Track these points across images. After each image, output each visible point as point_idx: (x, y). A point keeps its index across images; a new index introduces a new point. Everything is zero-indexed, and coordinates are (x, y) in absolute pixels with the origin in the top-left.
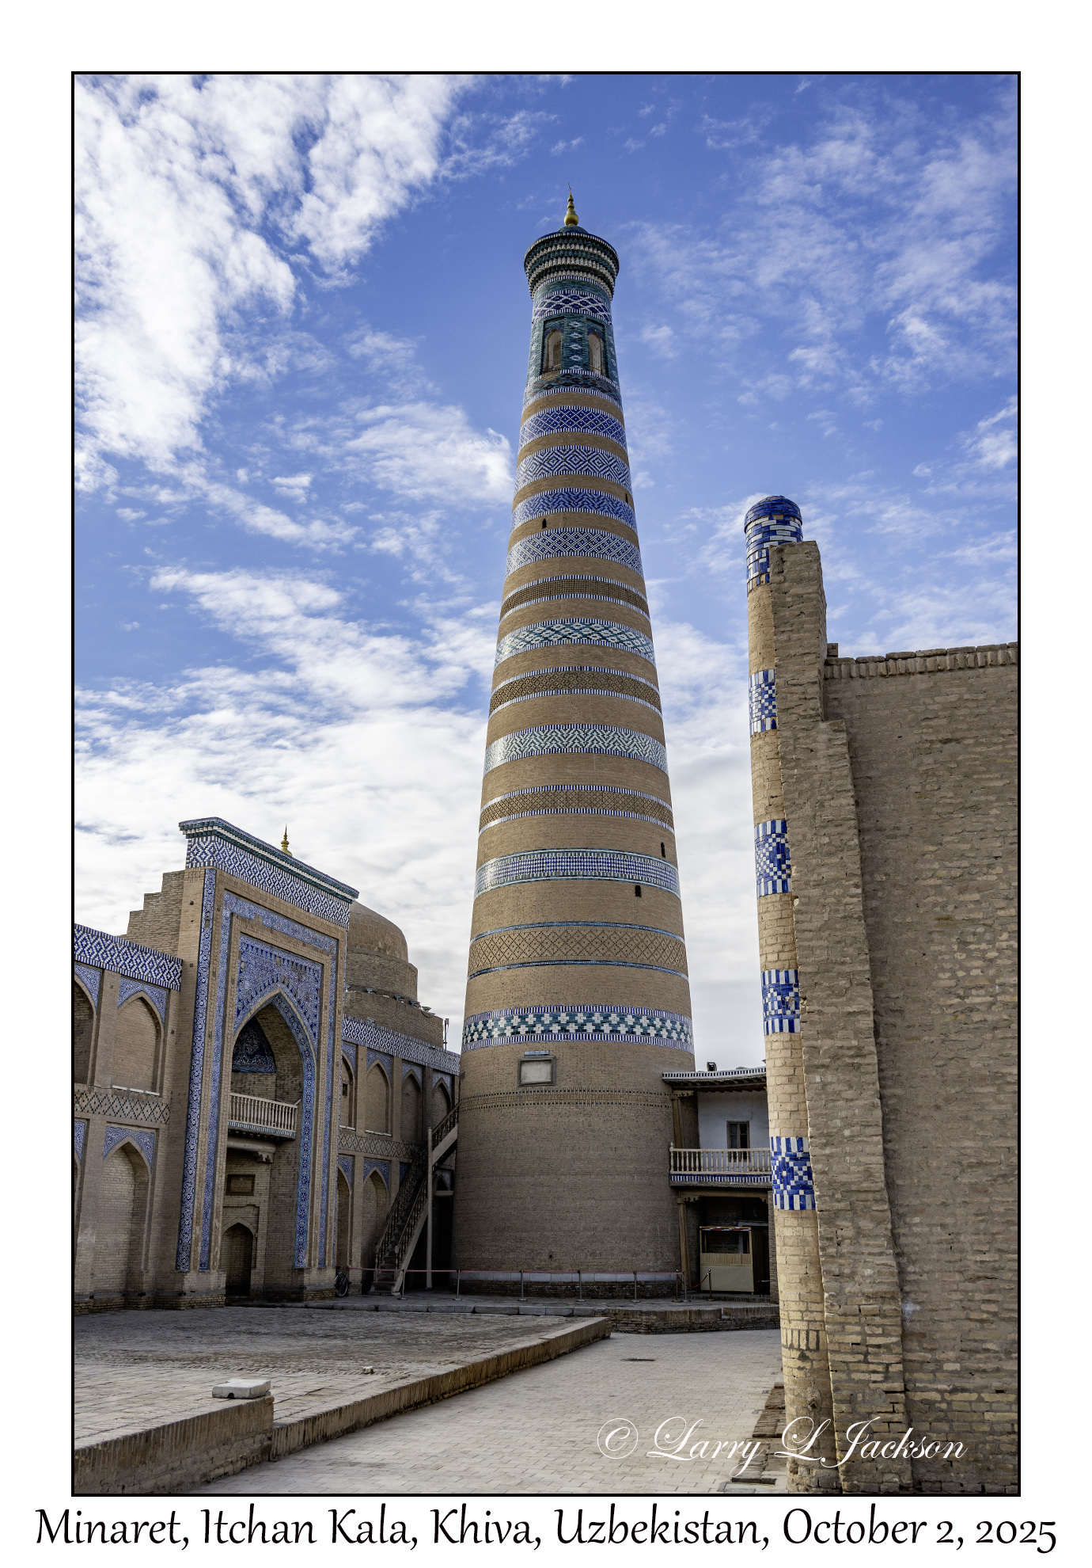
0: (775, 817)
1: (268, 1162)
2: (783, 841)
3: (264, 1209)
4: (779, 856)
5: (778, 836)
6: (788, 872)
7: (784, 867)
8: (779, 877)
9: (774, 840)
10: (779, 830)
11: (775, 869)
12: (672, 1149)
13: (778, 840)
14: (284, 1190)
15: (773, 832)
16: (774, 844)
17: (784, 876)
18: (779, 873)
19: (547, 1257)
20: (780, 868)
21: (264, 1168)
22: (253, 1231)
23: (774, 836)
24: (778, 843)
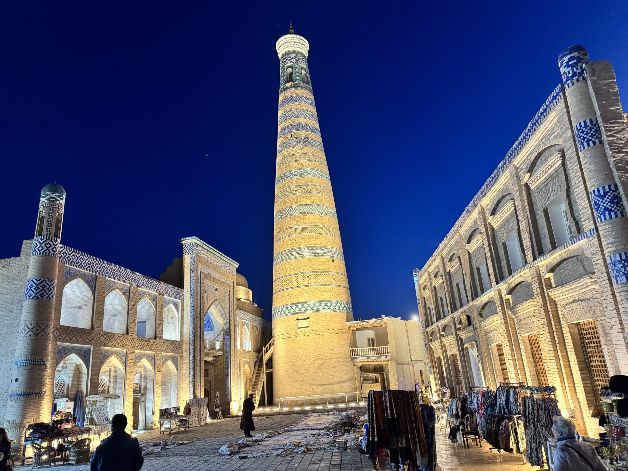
0: (610, 184)
1: (213, 364)
2: (616, 194)
3: (212, 382)
4: (616, 201)
5: (613, 191)
6: (622, 207)
7: (619, 205)
8: (618, 210)
9: (611, 193)
10: (613, 188)
11: (615, 206)
12: (351, 349)
13: (614, 193)
14: (219, 374)
15: (610, 189)
16: (612, 195)
17: (621, 209)
18: (618, 208)
19: (312, 390)
20: (617, 206)
21: (212, 366)
22: (209, 390)
23: (611, 192)
24: (614, 195)
